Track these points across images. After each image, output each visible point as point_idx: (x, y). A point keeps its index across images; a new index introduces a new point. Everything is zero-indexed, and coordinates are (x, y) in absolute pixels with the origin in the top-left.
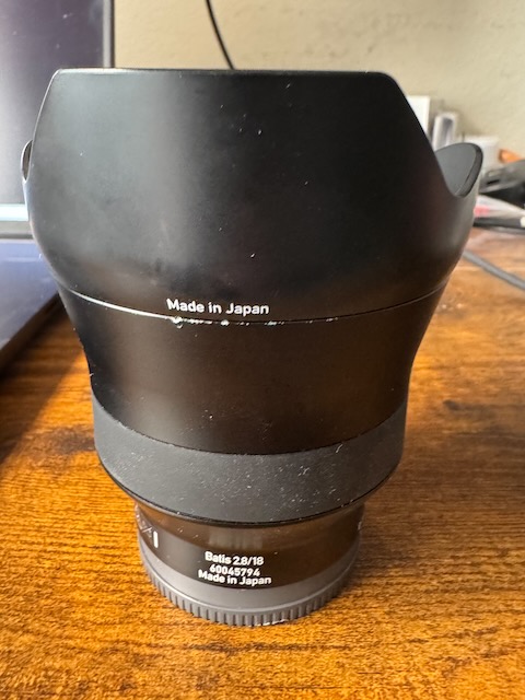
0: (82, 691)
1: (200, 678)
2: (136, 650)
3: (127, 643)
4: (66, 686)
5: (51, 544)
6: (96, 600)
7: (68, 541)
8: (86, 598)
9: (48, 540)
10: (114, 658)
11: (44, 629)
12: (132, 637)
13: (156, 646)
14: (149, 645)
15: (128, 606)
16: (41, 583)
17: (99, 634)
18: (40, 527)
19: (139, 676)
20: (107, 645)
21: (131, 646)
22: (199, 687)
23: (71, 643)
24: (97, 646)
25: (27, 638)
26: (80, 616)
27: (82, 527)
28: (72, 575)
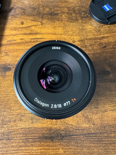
0: (15, 121)
1: (31, 118)
2: (22, 114)
3: (20, 113)
4: (13, 120)
5: (6, 95)
6: (15, 106)
7: (9, 94)
8: (13, 105)
9: (5, 94)
10: (19, 115)
11: (8, 111)
12: (21, 112)
13: (25, 113)
14: (24, 113)
15: (20, 106)
16: (6, 103)
17: (16, 112)
18: (3, 91)
19: (23, 118)
20: (18, 113)
21: (21, 113)
22: (31, 120)
23: (12, 113)
24: (16, 114)
25: (6, 113)
26: (13, 109)
27: (10, 91)
28: (10, 101)
